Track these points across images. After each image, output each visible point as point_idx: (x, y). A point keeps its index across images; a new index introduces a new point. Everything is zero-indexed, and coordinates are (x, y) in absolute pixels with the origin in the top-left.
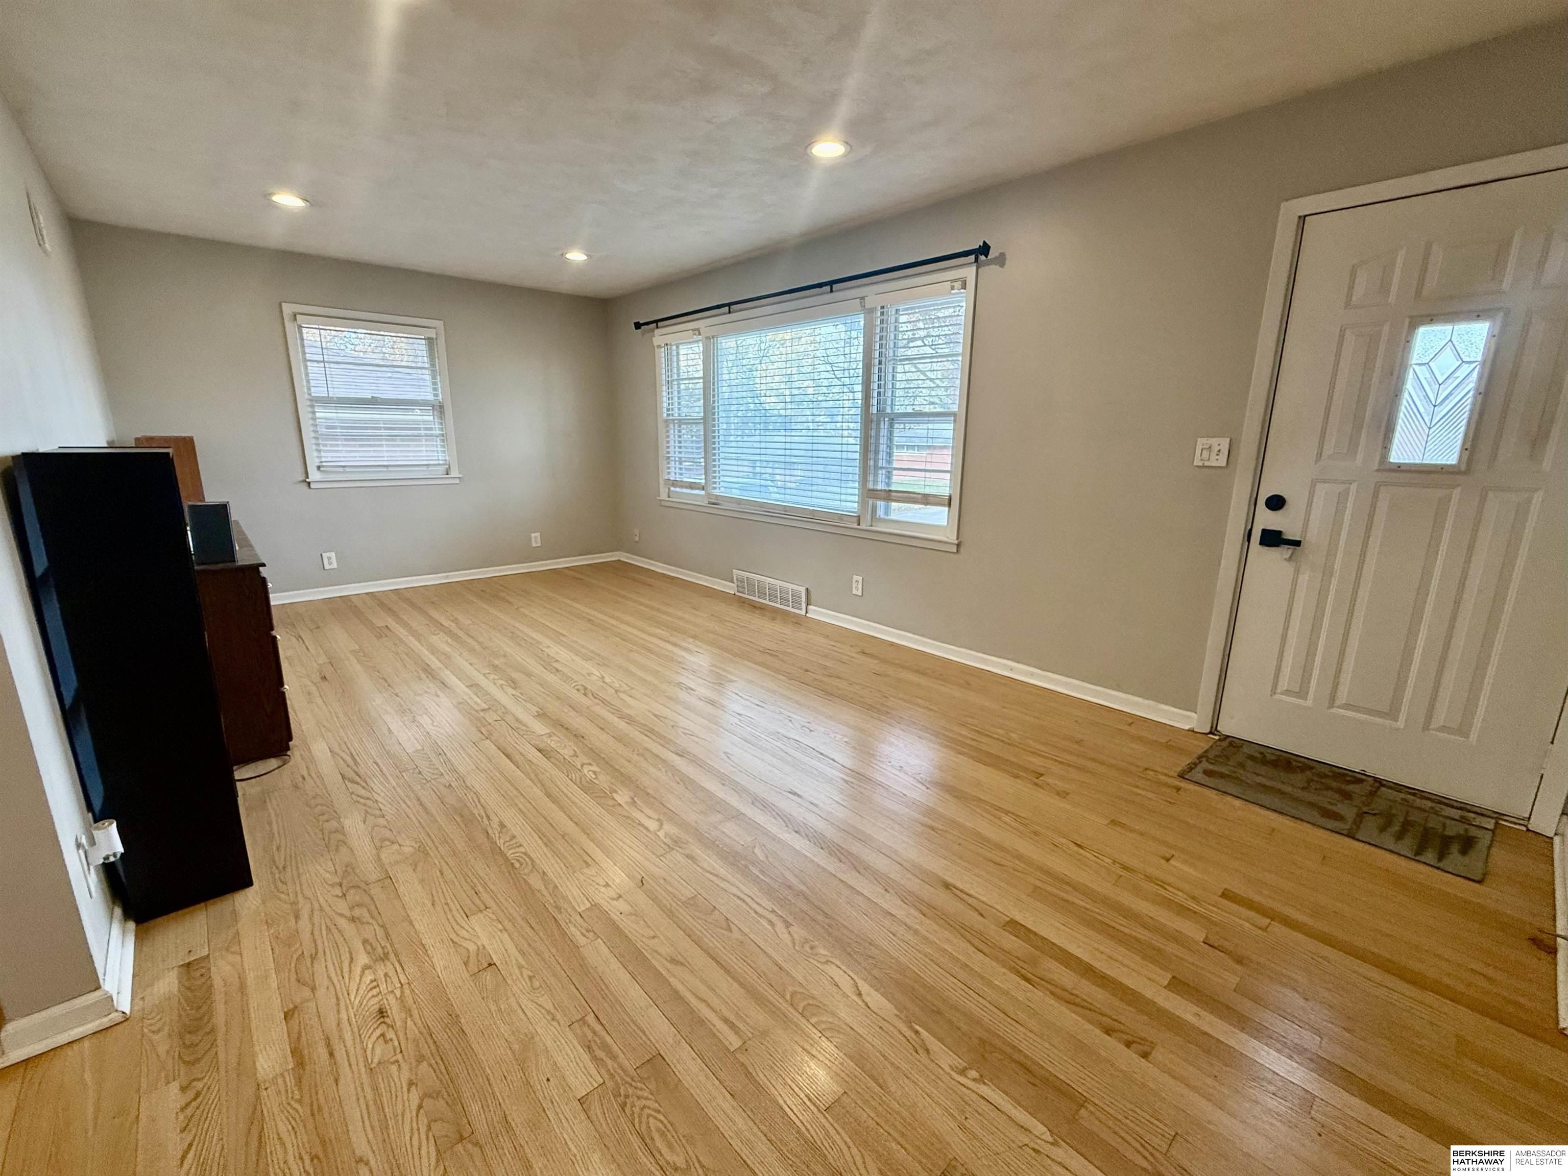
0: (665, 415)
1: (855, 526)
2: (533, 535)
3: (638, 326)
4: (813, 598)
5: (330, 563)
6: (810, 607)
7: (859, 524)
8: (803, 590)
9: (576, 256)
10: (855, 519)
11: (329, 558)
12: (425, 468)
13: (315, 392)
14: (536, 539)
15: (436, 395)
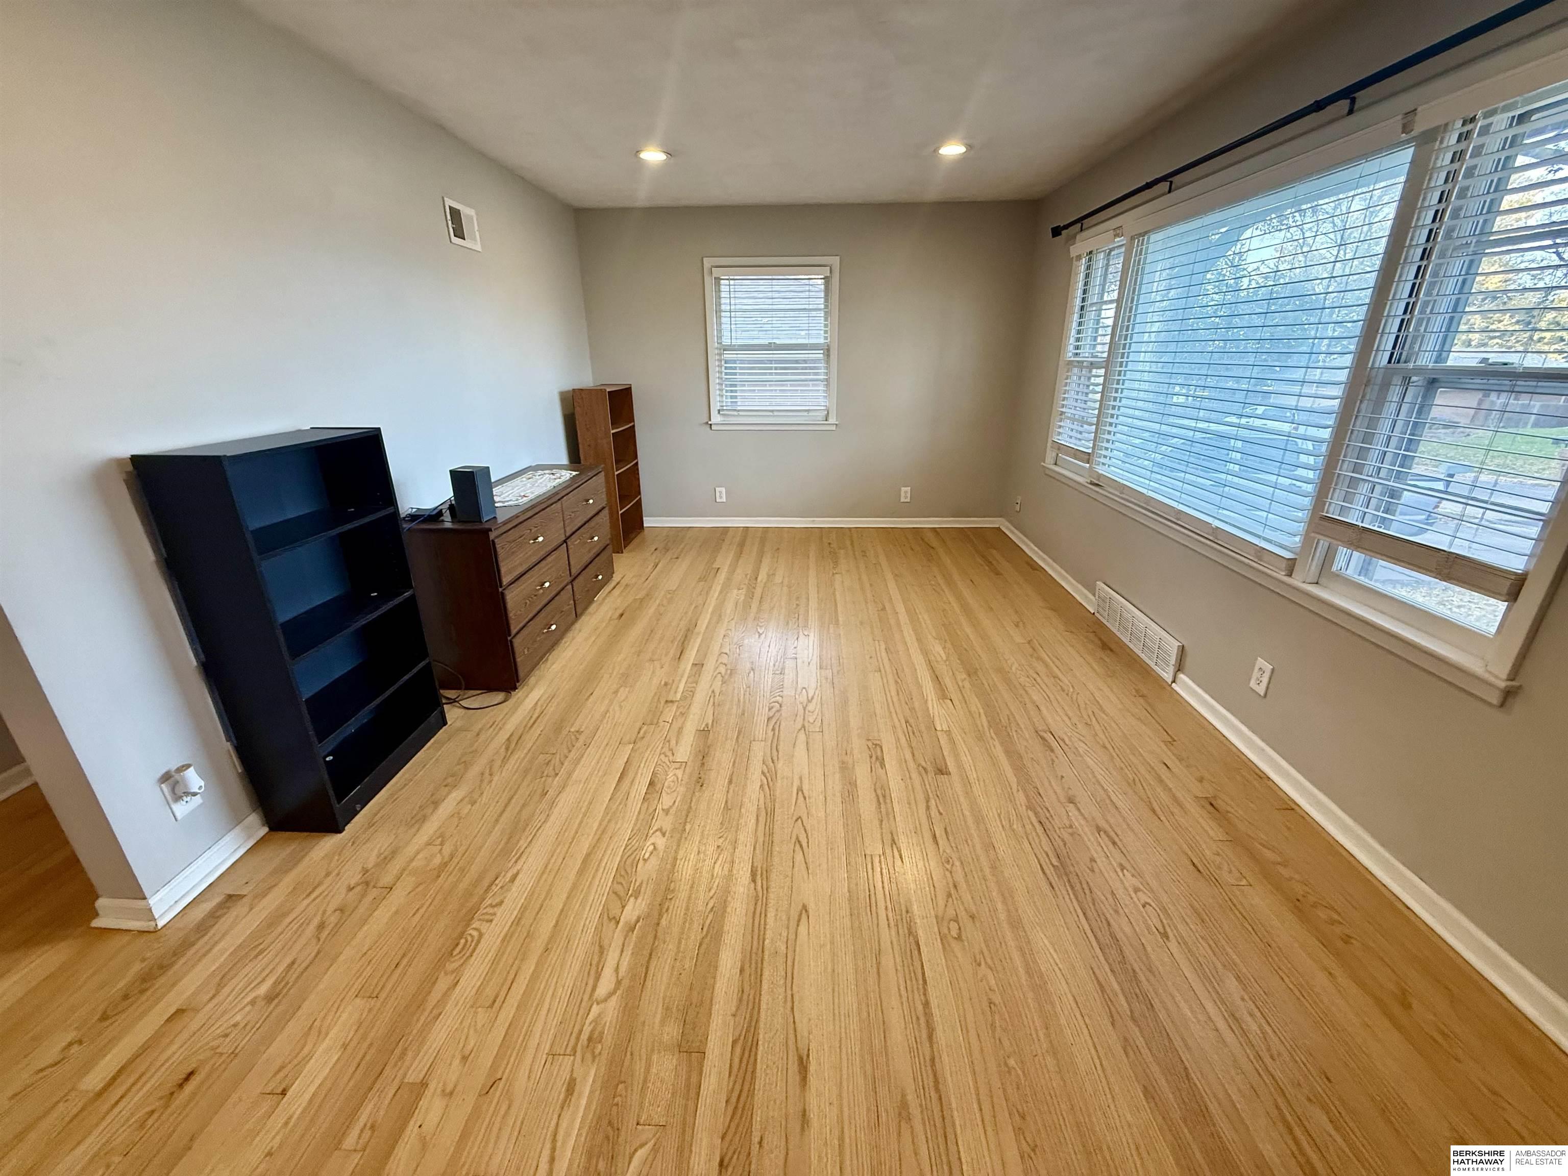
0: (1070, 354)
1: (1281, 576)
2: (903, 489)
3: (1056, 232)
4: (1189, 662)
5: (721, 497)
6: (1181, 676)
7: (1290, 575)
8: (1172, 646)
9: (952, 150)
10: (1284, 565)
11: (720, 492)
12: (806, 414)
13: (726, 341)
14: (905, 493)
15: (826, 338)
